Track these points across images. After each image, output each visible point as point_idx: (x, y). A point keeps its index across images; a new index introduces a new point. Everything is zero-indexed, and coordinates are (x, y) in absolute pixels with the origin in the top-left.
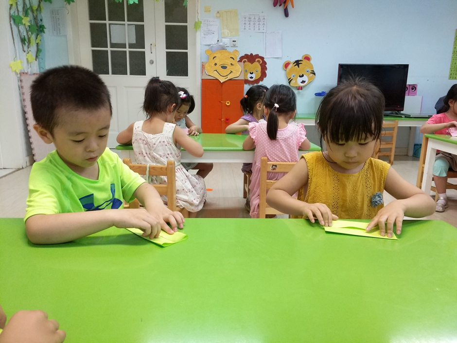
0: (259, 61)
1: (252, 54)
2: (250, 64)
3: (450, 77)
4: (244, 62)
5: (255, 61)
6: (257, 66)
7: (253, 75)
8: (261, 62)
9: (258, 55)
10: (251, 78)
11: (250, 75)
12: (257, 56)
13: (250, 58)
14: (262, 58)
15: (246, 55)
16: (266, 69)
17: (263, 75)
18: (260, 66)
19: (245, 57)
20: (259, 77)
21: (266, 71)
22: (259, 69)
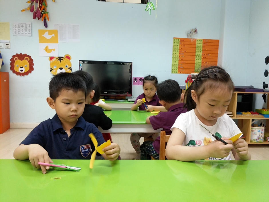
0: (27, 59)
2: (20, 61)
3: (173, 72)
4: (16, 59)
5: (24, 59)
6: (26, 62)
7: (23, 69)
10: (22, 71)
11: (20, 69)
12: (25, 55)
13: (21, 57)
14: (30, 57)
16: (33, 64)
17: (31, 69)
18: (28, 62)
19: (16, 55)
20: (28, 70)
21: (33, 66)
22: (28, 64)
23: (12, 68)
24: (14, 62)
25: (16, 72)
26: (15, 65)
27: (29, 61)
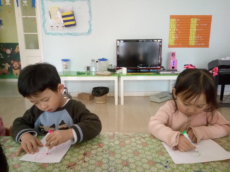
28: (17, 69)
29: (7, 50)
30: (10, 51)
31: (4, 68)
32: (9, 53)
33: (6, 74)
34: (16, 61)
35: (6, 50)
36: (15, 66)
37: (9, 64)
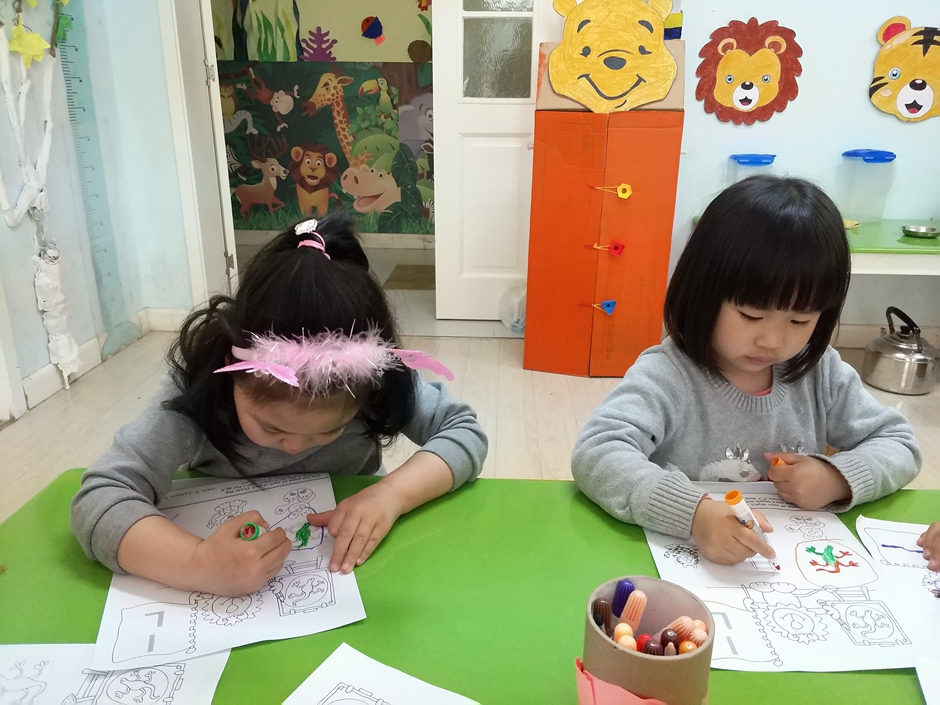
0: (775, 46)
1: (753, 21)
2: (743, 54)
4: (727, 47)
5: (760, 45)
6: (768, 61)
7: (753, 94)
8: (783, 49)
9: (775, 22)
10: (747, 101)
11: (742, 93)
12: (772, 28)
13: (749, 35)
14: (789, 34)
15: (735, 24)
16: (799, 70)
17: (788, 90)
18: (778, 61)
19: (731, 30)
20: (772, 98)
21: (796, 78)
22: (775, 70)
23: (705, 91)
24: (717, 63)
25: (721, 106)
26: (721, 75)
27: (782, 57)
28: (316, 188)
29: (276, 95)
30: (289, 99)
31: (260, 179)
32: (284, 112)
33: (268, 210)
34: (314, 152)
35: (271, 97)
36: (310, 173)
37: (282, 163)
